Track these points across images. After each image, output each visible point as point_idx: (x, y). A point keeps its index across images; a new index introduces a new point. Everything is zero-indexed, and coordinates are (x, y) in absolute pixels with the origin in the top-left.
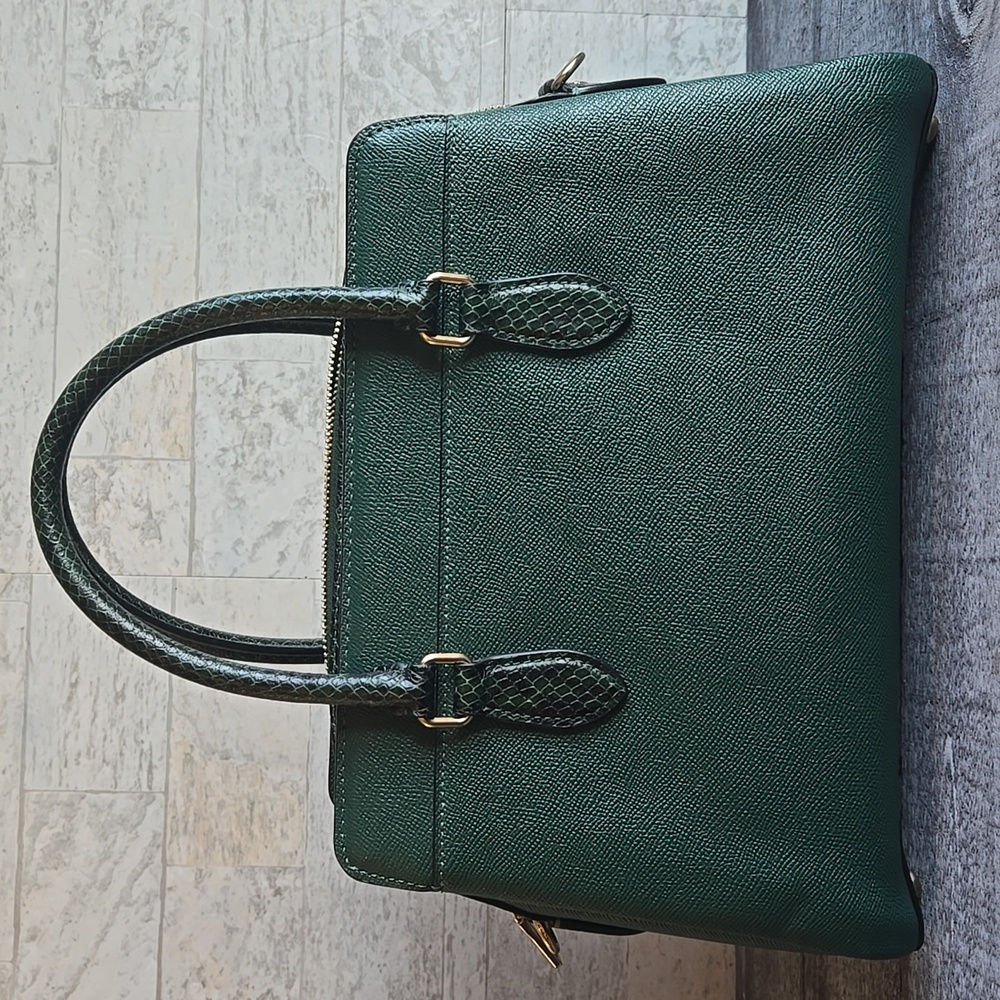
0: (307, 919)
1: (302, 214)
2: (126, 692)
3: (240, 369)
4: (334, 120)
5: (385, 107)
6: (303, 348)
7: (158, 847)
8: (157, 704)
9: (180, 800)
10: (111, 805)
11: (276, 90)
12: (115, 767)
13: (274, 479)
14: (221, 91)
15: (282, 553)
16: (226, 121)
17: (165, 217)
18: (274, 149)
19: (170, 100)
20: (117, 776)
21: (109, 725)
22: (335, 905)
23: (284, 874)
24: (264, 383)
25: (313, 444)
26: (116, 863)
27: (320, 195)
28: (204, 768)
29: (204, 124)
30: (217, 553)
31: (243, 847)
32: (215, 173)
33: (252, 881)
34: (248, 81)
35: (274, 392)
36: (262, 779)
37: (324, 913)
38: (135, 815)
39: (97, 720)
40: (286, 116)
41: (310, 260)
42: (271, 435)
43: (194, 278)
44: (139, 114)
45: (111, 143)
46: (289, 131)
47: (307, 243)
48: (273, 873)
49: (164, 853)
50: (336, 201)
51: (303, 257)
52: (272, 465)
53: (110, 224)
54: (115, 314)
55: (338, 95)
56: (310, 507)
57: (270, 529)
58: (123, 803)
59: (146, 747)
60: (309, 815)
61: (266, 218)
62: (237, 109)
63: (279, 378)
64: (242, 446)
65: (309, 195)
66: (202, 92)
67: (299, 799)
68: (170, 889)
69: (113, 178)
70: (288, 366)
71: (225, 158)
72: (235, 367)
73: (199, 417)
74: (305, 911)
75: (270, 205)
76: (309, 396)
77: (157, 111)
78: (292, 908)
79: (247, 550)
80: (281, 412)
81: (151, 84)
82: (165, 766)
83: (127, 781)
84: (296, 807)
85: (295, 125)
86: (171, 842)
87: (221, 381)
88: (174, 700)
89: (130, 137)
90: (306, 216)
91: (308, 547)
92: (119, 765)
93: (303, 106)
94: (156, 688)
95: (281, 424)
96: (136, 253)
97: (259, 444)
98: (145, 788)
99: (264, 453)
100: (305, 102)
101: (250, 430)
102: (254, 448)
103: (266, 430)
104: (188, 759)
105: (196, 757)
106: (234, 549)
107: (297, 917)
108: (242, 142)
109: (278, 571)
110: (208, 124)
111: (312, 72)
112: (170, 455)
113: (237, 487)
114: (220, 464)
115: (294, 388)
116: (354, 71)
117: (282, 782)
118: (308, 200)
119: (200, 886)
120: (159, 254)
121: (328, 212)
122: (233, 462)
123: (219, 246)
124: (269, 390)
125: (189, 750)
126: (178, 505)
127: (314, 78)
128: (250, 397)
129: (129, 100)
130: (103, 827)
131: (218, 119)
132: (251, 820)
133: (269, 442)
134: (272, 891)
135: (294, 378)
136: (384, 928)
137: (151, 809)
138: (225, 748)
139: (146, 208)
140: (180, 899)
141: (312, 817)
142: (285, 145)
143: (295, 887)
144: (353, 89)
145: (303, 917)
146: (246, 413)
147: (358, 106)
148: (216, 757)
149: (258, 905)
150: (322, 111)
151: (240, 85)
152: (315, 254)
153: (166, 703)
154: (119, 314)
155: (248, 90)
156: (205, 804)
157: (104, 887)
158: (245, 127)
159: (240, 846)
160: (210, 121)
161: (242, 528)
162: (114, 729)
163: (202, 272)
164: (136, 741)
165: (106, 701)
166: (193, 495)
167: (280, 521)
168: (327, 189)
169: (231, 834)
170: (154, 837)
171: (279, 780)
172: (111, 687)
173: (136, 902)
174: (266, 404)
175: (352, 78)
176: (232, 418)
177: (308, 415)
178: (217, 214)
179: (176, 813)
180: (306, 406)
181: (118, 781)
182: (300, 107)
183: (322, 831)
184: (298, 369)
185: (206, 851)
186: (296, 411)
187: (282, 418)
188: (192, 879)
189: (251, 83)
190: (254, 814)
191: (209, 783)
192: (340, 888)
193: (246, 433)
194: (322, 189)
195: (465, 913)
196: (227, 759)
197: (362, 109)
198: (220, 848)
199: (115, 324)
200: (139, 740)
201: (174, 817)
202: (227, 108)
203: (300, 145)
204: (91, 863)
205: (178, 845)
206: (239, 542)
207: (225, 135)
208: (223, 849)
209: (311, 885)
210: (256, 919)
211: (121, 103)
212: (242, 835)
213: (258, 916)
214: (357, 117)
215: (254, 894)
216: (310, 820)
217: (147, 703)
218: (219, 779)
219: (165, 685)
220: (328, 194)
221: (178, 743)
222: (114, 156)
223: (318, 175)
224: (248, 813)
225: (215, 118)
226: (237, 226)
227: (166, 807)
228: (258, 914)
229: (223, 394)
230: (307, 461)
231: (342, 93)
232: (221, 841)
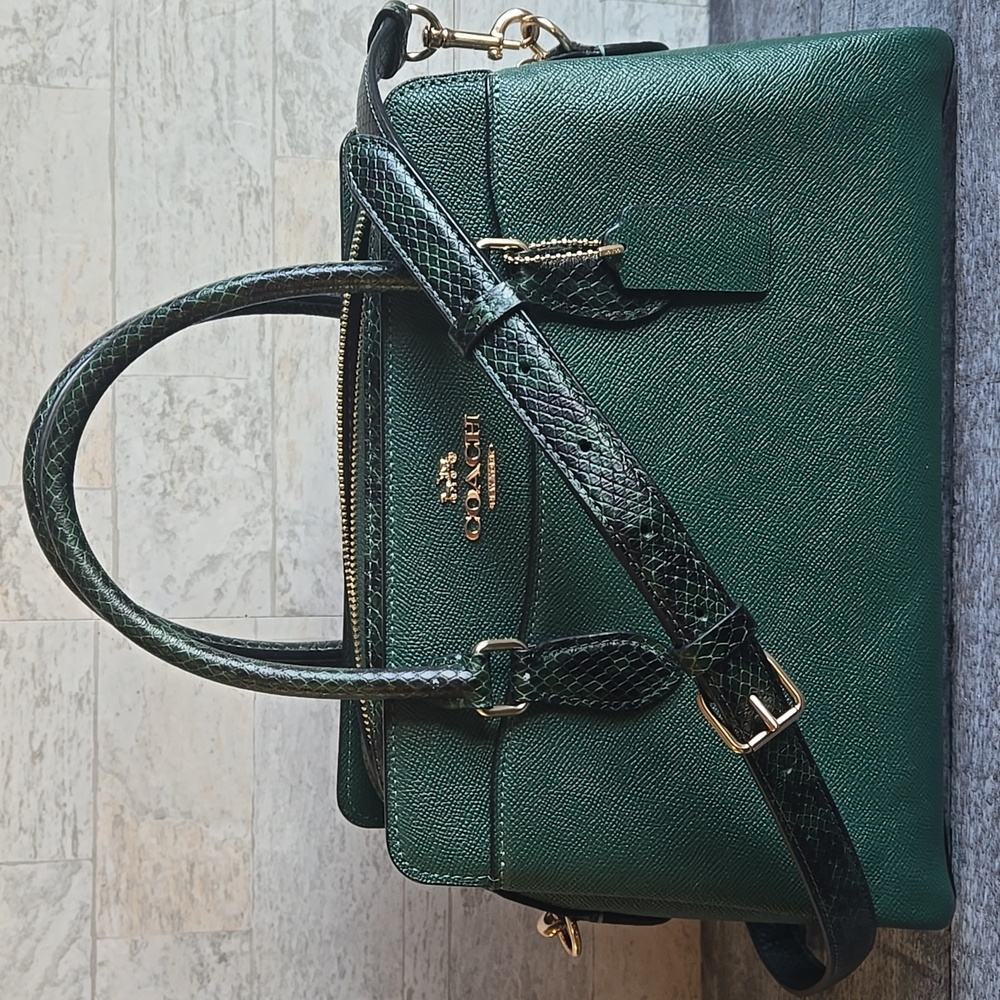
0: (256, 985)
1: (233, 211)
2: (44, 750)
3: (167, 386)
4: (266, 105)
5: (324, 93)
6: (238, 361)
7: (86, 919)
8: (81, 763)
9: (110, 867)
10: (30, 877)
11: (199, 69)
12: (34, 835)
13: (208, 508)
14: (136, 67)
15: (219, 591)
16: (143, 103)
17: (74, 212)
18: (199, 136)
19: (75, 75)
20: (37, 845)
21: (26, 788)
22: (286, 967)
23: (229, 938)
24: (194, 401)
25: (252, 469)
26: (38, 941)
27: (252, 190)
28: (136, 830)
29: (117, 106)
30: (145, 592)
31: (183, 912)
32: (131, 162)
33: (194, 949)
34: (166, 56)
35: (206, 412)
36: (202, 839)
37: (274, 977)
38: (59, 886)
39: (11, 784)
40: (212, 99)
41: (243, 263)
42: (203, 459)
43: (110, 283)
44: (39, 91)
45: (7, 123)
46: (215, 115)
47: (239, 244)
48: (216, 939)
49: (93, 925)
50: (271, 197)
51: (235, 259)
52: (206, 492)
53: (8, 218)
54: (18, 323)
55: (270, 75)
56: (250, 538)
57: (205, 564)
58: (44, 874)
59: (69, 810)
60: (256, 873)
61: (191, 214)
62: (154, 89)
63: (210, 396)
64: (170, 472)
65: (240, 190)
66: (113, 67)
67: (244, 858)
68: (102, 964)
69: (10, 165)
70: (221, 383)
71: (143, 145)
72: (161, 384)
73: (120, 440)
74: (254, 976)
75: (196, 199)
76: (245, 416)
77: (61, 88)
78: (238, 974)
79: (179, 588)
80: (215, 433)
81: (52, 56)
82: (92, 830)
83: (49, 849)
84: (241, 866)
85: (222, 110)
86: (101, 913)
87: (144, 399)
88: (100, 757)
89: (28, 117)
90: (237, 213)
91: (248, 582)
92: (38, 832)
93: (231, 87)
94: (79, 745)
95: (214, 447)
96: (41, 253)
97: (190, 469)
98: (69, 856)
99: (195, 480)
100: (233, 84)
101: (179, 453)
102: (183, 475)
103: (198, 454)
104: (118, 821)
105: (127, 818)
106: (164, 587)
107: (245, 984)
108: (162, 127)
109: (215, 610)
110: (121, 105)
111: (240, 50)
112: (88, 483)
113: (165, 518)
114: (146, 493)
115: (228, 407)
116: (288, 50)
117: (225, 840)
118: (239, 195)
119: (136, 959)
120: (68, 254)
121: (261, 209)
122: (161, 490)
123: (138, 247)
124: (201, 409)
125: (118, 811)
126: (98, 539)
127: (242, 56)
128: (178, 417)
129: (26, 75)
130: (22, 902)
131: (133, 99)
132: (191, 883)
133: (201, 467)
134: (216, 958)
135: (228, 395)
136: (339, 987)
137: (76, 879)
138: (160, 806)
139: (50, 200)
140: (113, 975)
141: (259, 876)
142: (211, 133)
143: (242, 951)
144: (287, 70)
145: (251, 983)
146: (174, 435)
147: (293, 89)
148: (150, 817)
149: (201, 974)
150: (252, 94)
151: (158, 61)
152: (248, 256)
153: (91, 760)
154: (22, 324)
155: (167, 67)
156: (139, 868)
157: (25, 968)
158: (165, 110)
159: (179, 912)
160: (124, 102)
161: (173, 563)
162: (32, 792)
163: (119, 276)
164: (57, 804)
165: (21, 762)
166: (115, 527)
167: (216, 555)
168: (261, 183)
169: (169, 899)
170: (82, 909)
171: (222, 838)
172: (27, 746)
173: (63, 981)
174: (198, 425)
175: (285, 59)
176: (159, 441)
177: (245, 437)
178: (135, 210)
179: (106, 881)
180: (242, 427)
181: (38, 849)
182: (228, 88)
183: (270, 889)
184: (233, 385)
185: (141, 920)
186: (231, 432)
187: (216, 440)
188: (126, 951)
189: (170, 59)
190: (195, 876)
191: (142, 846)
192: (290, 949)
193: (174, 457)
194: (255, 182)
195: (426, 965)
196: (162, 818)
197: (299, 94)
198: (157, 916)
199: (18, 335)
200: (62, 803)
201: (104, 886)
202: (142, 88)
203: (229, 134)
204: (9, 942)
205: (109, 915)
206: (170, 579)
207: (141, 118)
208: (160, 916)
209: (259, 948)
210: (199, 989)
211: (16, 78)
212: (181, 900)
213: (202, 986)
214: (293, 103)
215: (196, 962)
216: (256, 879)
217: (69, 761)
218: (154, 841)
219: (89, 741)
220: (262, 188)
221: (105, 804)
222: (10, 140)
223: (250, 167)
224: (187, 876)
225: (130, 99)
226: (158, 223)
227: (94, 875)
228: (201, 983)
229: (147, 414)
230: (245, 488)
231: (275, 75)
232: (158, 908)
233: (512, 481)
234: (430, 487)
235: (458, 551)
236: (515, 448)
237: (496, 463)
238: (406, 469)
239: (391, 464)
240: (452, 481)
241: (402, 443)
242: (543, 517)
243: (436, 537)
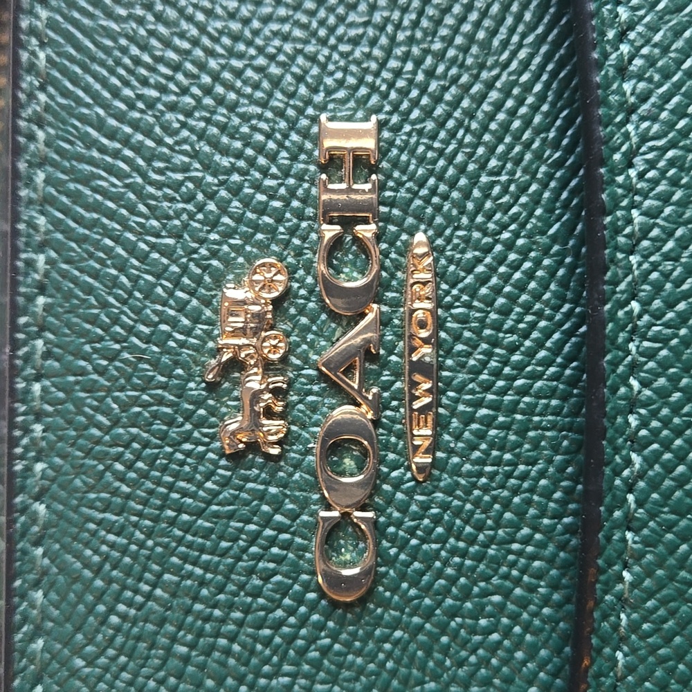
233: (497, 374)
234: (181, 392)
235: (290, 639)
236: (509, 246)
237: (439, 304)
238: (94, 321)
239: (41, 300)
240: (268, 367)
241: (79, 220)
242: (629, 523)
243: (203, 583)
